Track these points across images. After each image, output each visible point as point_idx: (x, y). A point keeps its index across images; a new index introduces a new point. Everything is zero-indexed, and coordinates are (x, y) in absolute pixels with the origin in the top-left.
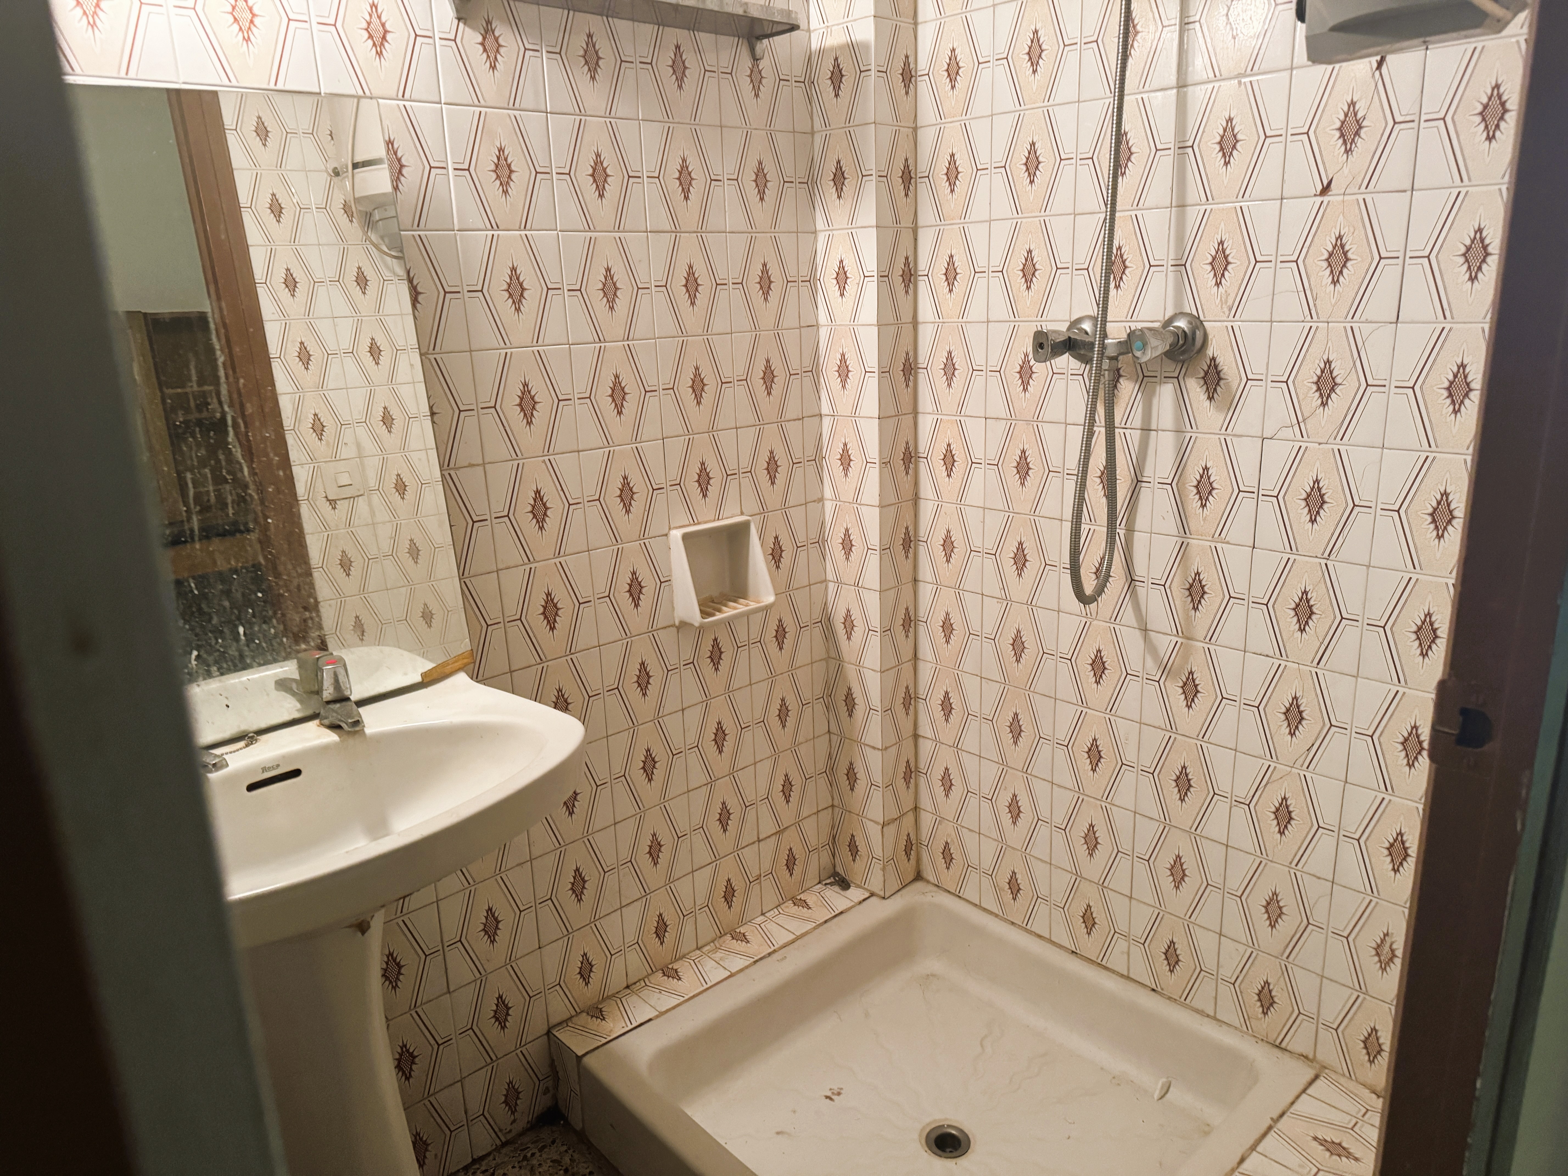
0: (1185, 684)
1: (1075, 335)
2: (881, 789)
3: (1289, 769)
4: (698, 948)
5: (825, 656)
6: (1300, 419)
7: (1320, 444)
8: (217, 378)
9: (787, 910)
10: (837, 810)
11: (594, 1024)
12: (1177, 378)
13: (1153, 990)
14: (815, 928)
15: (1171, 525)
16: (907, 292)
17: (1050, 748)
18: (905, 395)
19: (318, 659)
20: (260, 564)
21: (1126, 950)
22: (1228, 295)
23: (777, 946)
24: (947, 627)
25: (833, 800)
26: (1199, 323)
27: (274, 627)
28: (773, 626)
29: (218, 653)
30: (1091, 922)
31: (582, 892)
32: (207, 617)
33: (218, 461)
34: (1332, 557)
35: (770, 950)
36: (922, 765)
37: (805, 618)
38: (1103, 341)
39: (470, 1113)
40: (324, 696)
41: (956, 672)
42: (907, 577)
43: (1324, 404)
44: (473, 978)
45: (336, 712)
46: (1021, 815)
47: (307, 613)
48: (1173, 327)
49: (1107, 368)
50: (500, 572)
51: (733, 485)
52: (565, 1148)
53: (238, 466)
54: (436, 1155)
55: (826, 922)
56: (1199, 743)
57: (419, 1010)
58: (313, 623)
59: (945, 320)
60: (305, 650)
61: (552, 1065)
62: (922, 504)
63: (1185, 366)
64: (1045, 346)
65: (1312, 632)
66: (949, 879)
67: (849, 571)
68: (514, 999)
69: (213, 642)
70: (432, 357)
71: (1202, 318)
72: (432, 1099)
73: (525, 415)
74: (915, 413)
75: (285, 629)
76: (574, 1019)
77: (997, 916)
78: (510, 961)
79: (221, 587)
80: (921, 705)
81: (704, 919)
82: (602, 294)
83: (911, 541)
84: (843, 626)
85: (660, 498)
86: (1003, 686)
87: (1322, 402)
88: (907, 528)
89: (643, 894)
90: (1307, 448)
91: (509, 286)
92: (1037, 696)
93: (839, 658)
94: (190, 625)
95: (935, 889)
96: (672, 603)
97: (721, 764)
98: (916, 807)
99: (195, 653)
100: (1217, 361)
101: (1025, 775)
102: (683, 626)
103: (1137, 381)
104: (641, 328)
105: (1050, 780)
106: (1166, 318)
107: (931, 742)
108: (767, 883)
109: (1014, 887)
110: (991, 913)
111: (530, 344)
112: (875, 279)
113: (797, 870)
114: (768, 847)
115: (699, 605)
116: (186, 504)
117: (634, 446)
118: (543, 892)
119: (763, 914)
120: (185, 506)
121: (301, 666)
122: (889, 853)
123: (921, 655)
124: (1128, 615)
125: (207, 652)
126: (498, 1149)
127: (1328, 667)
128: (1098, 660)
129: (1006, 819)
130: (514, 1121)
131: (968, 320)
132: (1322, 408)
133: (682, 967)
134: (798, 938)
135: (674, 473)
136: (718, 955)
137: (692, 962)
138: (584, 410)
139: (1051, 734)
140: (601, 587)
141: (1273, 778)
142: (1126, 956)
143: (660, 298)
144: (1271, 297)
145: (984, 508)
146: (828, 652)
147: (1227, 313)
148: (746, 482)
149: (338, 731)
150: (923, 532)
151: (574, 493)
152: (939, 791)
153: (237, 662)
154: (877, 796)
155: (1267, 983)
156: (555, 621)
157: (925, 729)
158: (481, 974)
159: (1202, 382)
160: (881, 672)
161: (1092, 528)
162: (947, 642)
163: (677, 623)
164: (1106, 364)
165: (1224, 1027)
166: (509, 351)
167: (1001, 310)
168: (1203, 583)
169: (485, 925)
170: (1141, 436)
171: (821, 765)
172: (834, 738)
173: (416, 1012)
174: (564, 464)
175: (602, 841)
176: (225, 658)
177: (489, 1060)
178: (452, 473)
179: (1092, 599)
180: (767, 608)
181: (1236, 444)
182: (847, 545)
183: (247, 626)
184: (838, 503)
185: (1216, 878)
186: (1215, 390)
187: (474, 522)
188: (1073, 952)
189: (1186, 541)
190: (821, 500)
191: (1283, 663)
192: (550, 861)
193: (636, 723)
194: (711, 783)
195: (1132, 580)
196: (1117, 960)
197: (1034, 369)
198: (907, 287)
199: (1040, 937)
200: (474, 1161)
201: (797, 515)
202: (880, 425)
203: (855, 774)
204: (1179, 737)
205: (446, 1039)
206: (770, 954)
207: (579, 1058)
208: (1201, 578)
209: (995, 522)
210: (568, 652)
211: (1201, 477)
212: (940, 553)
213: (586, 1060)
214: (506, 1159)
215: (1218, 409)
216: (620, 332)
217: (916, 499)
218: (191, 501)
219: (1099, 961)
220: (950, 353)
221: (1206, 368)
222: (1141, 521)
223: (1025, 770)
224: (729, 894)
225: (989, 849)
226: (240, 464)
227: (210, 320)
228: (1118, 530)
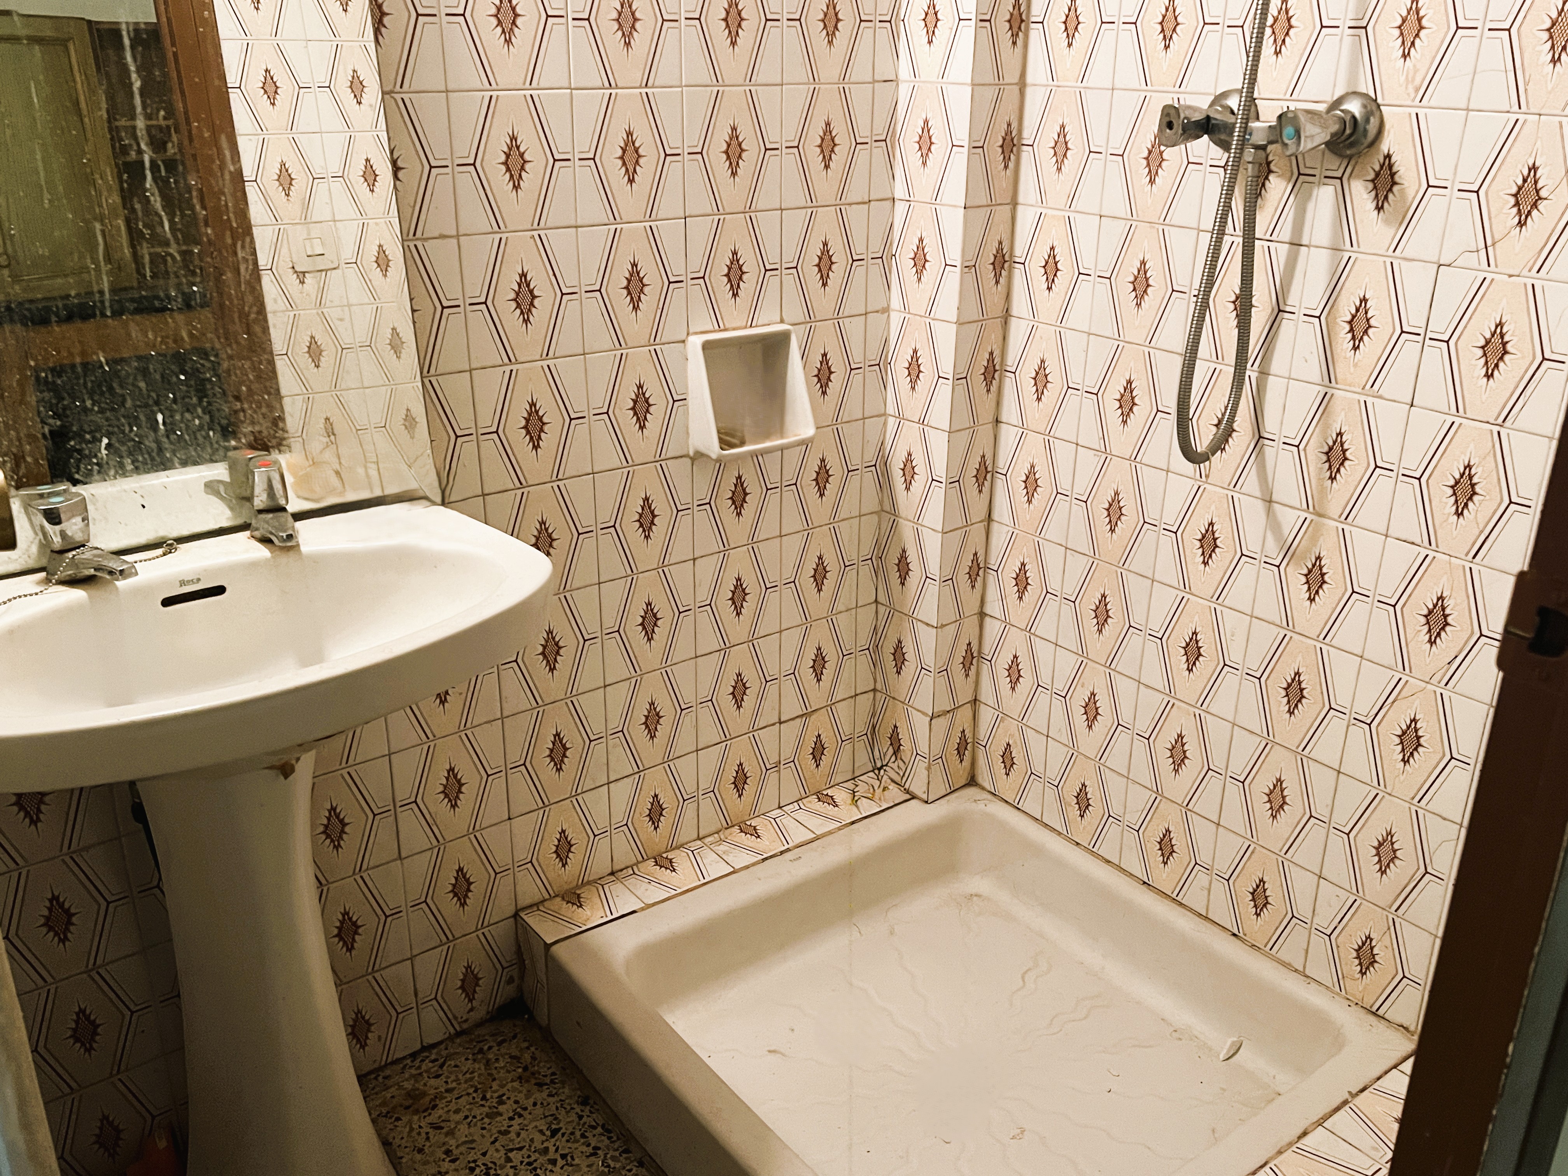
0: (1310, 571)
1: (1218, 115)
2: (932, 674)
3: (1423, 684)
4: (699, 838)
5: (877, 508)
6: (1489, 243)
7: (1510, 276)
8: (133, 108)
9: (809, 805)
10: (878, 695)
11: (568, 910)
12: (1341, 179)
13: (1234, 935)
14: (839, 829)
15: (1314, 370)
16: (1014, 43)
17: (1141, 639)
18: (1002, 180)
19: (251, 458)
20: (182, 339)
21: (1207, 885)
22: (1416, 71)
23: (791, 845)
24: (1031, 483)
25: (875, 681)
26: (1374, 108)
27: (199, 417)
28: (813, 465)
29: (132, 443)
30: (1169, 849)
31: (562, 761)
32: (120, 399)
33: (133, 210)
34: (1508, 423)
35: (783, 848)
36: (987, 650)
37: (855, 461)
38: (1247, 123)
39: (420, 995)
40: (255, 503)
41: (1037, 539)
42: (987, 416)
43: (1521, 224)
44: (429, 846)
45: (267, 522)
46: (1098, 717)
47: (238, 404)
48: (1342, 111)
49: (1250, 159)
50: (474, 372)
51: (773, 282)
52: (526, 1044)
53: (156, 219)
54: (380, 1038)
55: (853, 823)
56: (1319, 645)
57: (365, 875)
58: (245, 416)
59: (1060, 84)
60: (235, 448)
61: (519, 952)
62: (1013, 323)
63: (1352, 162)
64: (1175, 126)
65: (1472, 517)
66: (1007, 786)
67: (913, 404)
68: (477, 873)
69: (127, 429)
70: (398, 97)
71: (1379, 101)
72: (377, 975)
73: (512, 176)
74: (1014, 203)
75: (212, 421)
76: (546, 904)
77: (1060, 834)
78: (474, 830)
79: (136, 364)
80: (991, 578)
81: (707, 806)
82: (616, 26)
83: (995, 371)
84: (901, 473)
85: (677, 295)
86: (1091, 560)
87: (1520, 222)
88: (991, 353)
89: (636, 770)
90: (1493, 280)
91: (499, 10)
92: (1131, 576)
93: (894, 512)
94: (99, 407)
95: (990, 797)
96: (687, 428)
97: (738, 629)
98: (975, 700)
99: (105, 441)
100: (1393, 160)
101: (1108, 671)
102: (698, 457)
103: (1290, 181)
104: (664, 72)
105: (1137, 678)
106: (1335, 99)
107: (999, 623)
108: (787, 773)
109: (1083, 802)
110: (1054, 830)
111: (521, 86)
112: (973, 23)
113: (826, 760)
114: (791, 731)
115: (719, 432)
116: (95, 261)
117: (647, 224)
118: (515, 755)
119: (780, 808)
120: (93, 263)
121: (232, 468)
122: (936, 750)
123: (995, 516)
124: (1251, 482)
125: (119, 441)
126: (451, 1038)
127: (1485, 562)
128: (1209, 536)
129: (1080, 720)
130: (471, 1010)
131: (1089, 85)
132: (1518, 229)
133: (680, 858)
134: (817, 838)
135: (696, 263)
136: (721, 849)
137: (690, 853)
138: (585, 174)
139: (1143, 623)
140: (599, 401)
141: (1403, 694)
142: (1206, 892)
143: (691, 33)
144: (1471, 76)
145: (1090, 334)
146: (881, 502)
147: (1413, 95)
148: (790, 280)
149: (270, 545)
150: (1011, 360)
151: (569, 280)
152: (1004, 683)
153: (154, 454)
154: (927, 682)
155: (1368, 937)
156: (540, 438)
157: (993, 607)
158: (438, 841)
159: (1370, 186)
160: (944, 533)
161: (1219, 367)
162: (1029, 501)
163: (691, 453)
164: (1249, 154)
165: (1313, 985)
166: (494, 94)
167: (1131, 76)
168: (1346, 446)
169: (445, 787)
170: (1289, 251)
171: (864, 640)
172: (882, 609)
173: (361, 877)
174: (558, 241)
175: (590, 705)
176: (140, 449)
177: (444, 939)
178: (419, 244)
179: (1204, 458)
180: (806, 443)
181: (1405, 271)
182: (914, 369)
183: (167, 413)
184: (907, 316)
185: (1320, 810)
186: (1386, 197)
187: (443, 308)
188: (1145, 883)
189: (1330, 391)
190: (886, 310)
191: (1432, 554)
192: (525, 721)
193: (635, 571)
194: (725, 649)
195: (1260, 437)
196: (1194, 897)
197: (1165, 156)
198: (1015, 36)
199: (1108, 862)
200: (424, 1049)
201: (854, 328)
202: (965, 217)
203: (903, 654)
204: (1295, 636)
205: (394, 911)
206: (782, 853)
207: (548, 946)
208: (1344, 439)
209: (1101, 351)
210: (554, 478)
211: (1357, 310)
212: (1029, 388)
213: (554, 948)
214: (461, 1049)
215: (1387, 222)
216: (637, 77)
217: (1006, 316)
218: (101, 258)
219: (1174, 896)
220: (1063, 127)
221: (1377, 168)
222: (1277, 365)
223: (1108, 665)
224: (740, 780)
225: (1058, 756)
226: (160, 217)
227: (124, 33)
228: (1248, 373)
